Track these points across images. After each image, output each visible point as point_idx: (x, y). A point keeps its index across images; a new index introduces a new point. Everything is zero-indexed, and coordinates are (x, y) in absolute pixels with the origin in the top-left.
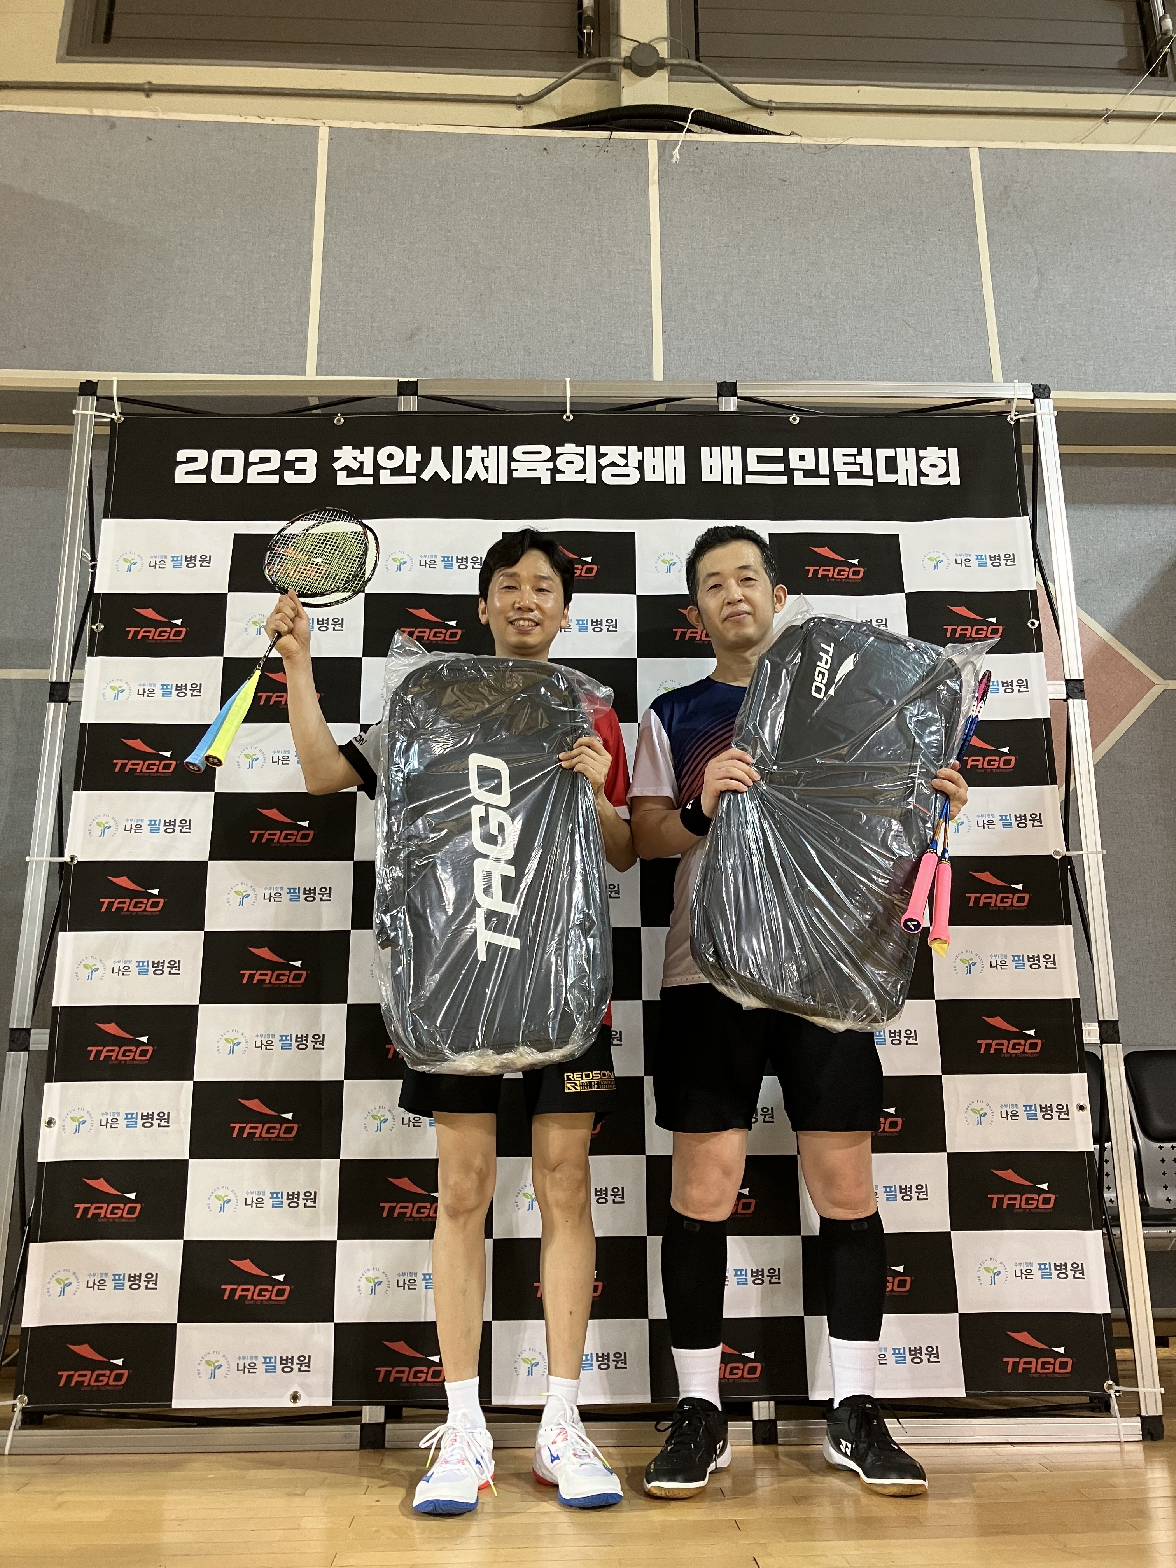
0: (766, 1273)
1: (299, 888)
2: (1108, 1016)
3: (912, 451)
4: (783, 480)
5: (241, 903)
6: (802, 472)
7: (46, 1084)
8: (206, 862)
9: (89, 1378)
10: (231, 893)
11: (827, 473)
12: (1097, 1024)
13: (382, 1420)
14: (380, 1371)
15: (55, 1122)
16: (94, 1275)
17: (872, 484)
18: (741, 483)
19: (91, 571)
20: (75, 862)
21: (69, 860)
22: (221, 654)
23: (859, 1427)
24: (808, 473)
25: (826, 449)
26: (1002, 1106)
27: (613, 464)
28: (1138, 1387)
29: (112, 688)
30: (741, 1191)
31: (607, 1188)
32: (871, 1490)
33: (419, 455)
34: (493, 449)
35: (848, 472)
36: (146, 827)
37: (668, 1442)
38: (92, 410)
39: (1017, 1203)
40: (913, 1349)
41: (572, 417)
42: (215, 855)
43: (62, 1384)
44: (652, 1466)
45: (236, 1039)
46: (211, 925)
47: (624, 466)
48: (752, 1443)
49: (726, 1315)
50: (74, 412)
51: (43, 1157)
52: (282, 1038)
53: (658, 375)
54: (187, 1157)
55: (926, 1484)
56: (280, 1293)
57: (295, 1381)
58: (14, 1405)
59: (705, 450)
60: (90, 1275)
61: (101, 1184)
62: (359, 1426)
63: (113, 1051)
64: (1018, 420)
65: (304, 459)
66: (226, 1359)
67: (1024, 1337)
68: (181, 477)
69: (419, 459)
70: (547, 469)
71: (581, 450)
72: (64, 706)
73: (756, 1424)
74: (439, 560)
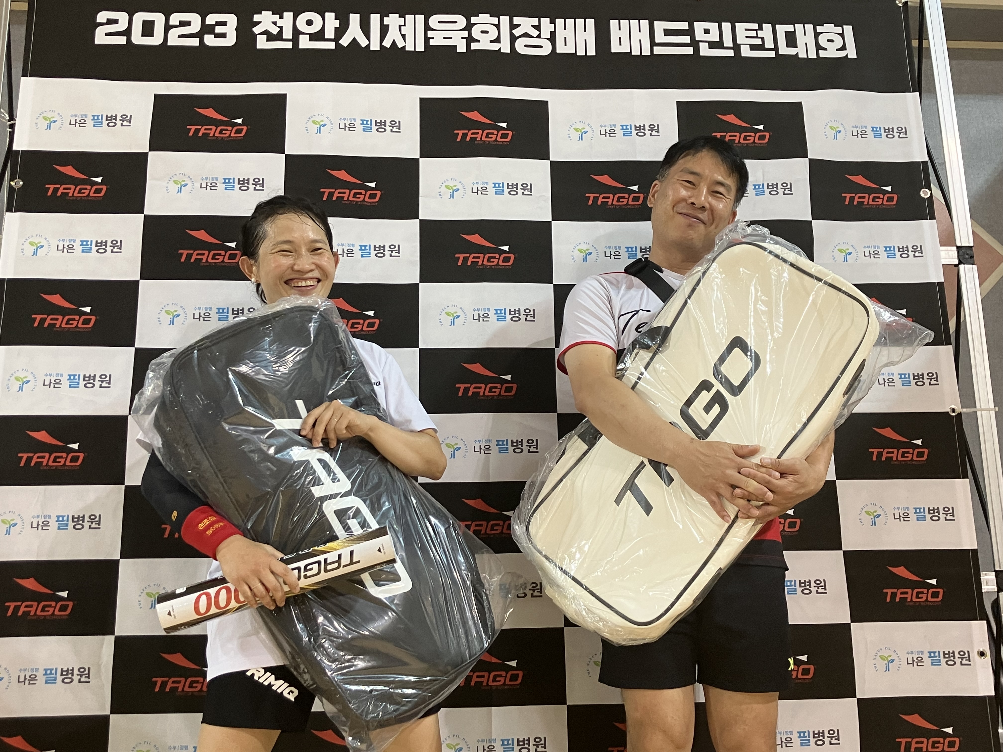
3: (810, 27)
4: (690, 51)
6: (707, 43)
8: (126, 417)
11: (731, 45)
22: (141, 211)
24: (712, 45)
26: (908, 653)
27: (526, 35)
29: (31, 244)
33: (338, 21)
34: (409, 18)
35: (750, 45)
39: (924, 746)
46: (130, 479)
47: (537, 37)
54: (108, 713)
59: (614, 23)
61: (17, 742)
63: (31, 606)
64: (906, 3)
65: (224, 24)
68: (100, 38)
69: (338, 25)
70: (462, 38)
71: (495, 20)
74: (358, 123)
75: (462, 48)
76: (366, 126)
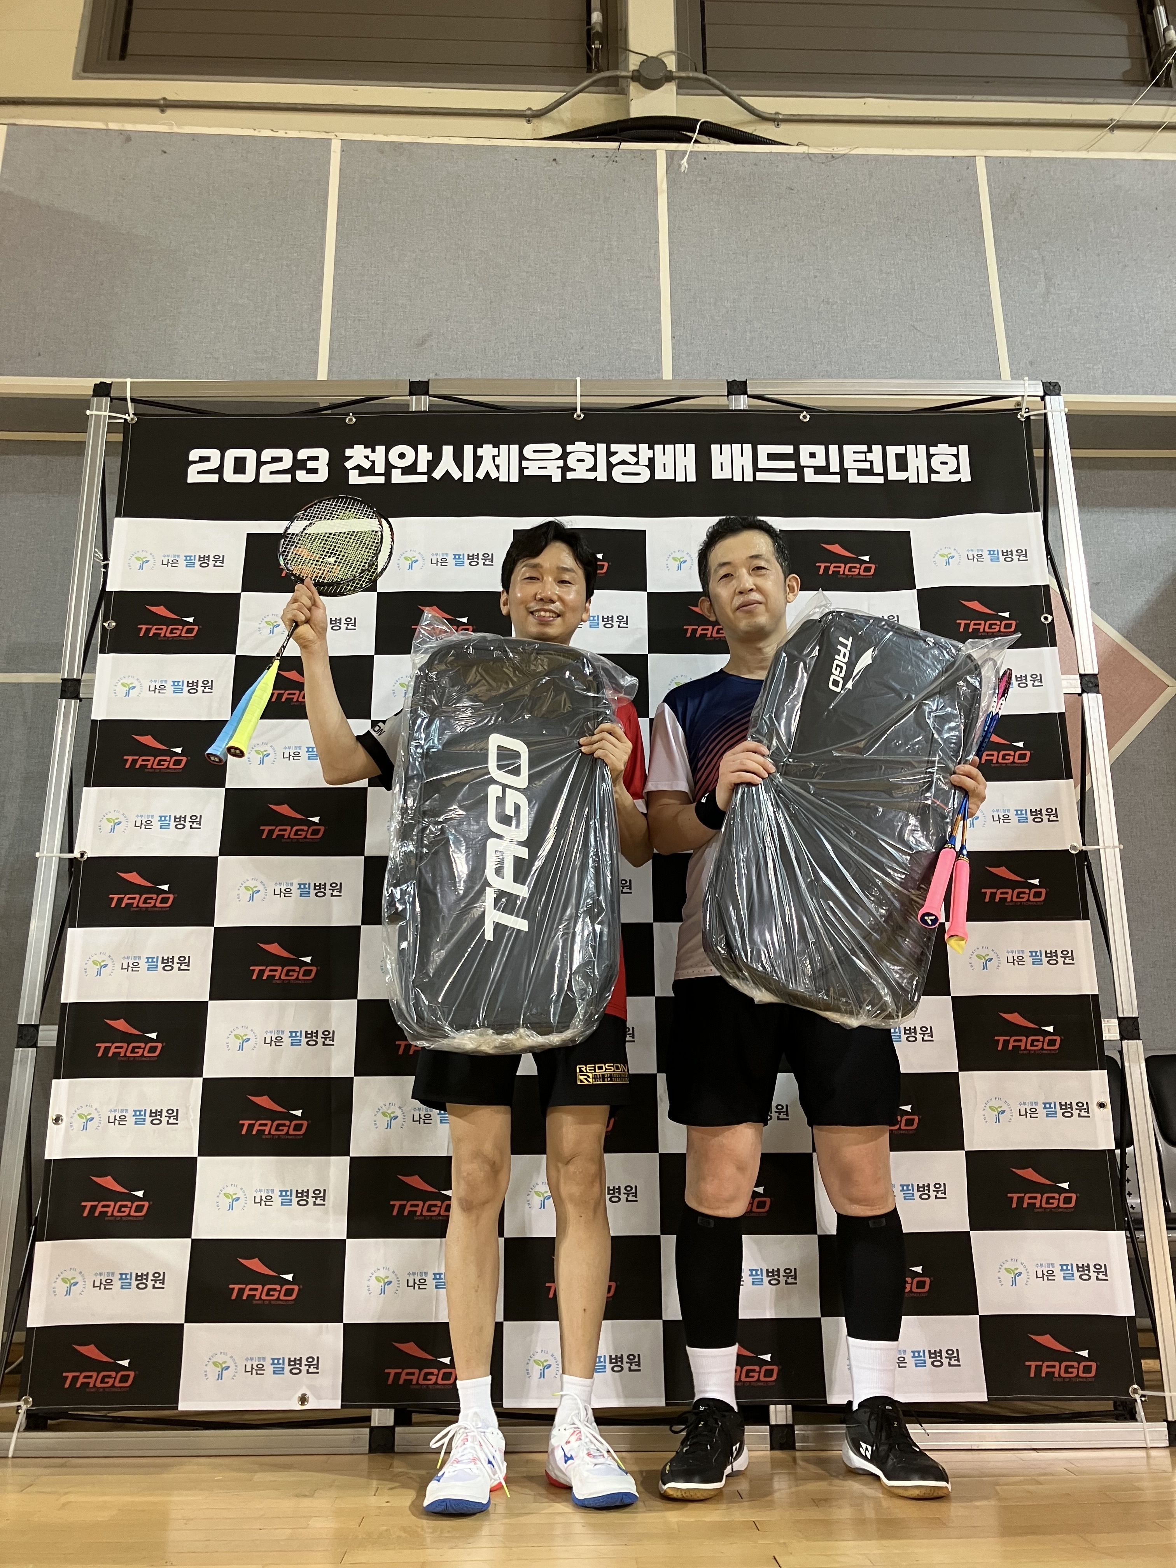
0: (782, 1273)
1: (309, 884)
2: (1127, 1012)
3: (922, 448)
4: (794, 477)
5: (252, 899)
6: (812, 469)
7: (54, 1081)
8: (217, 857)
9: (94, 1380)
10: (241, 889)
11: (838, 470)
12: (1116, 1020)
13: (391, 1423)
14: (389, 1373)
15: (62, 1120)
16: (101, 1274)
17: (883, 482)
18: (752, 480)
19: (103, 570)
20: (85, 857)
21: (79, 856)
22: (232, 651)
23: (879, 1429)
24: (818, 470)
25: (837, 446)
26: (1020, 1104)
27: (624, 462)
28: (1163, 1391)
29: (123, 685)
30: (757, 1189)
31: (619, 1187)
32: (892, 1493)
33: (431, 454)
34: (504, 448)
35: (858, 469)
36: (156, 824)
37: (683, 1443)
38: (105, 411)
39: (1038, 1202)
40: (933, 1351)
41: (582, 416)
42: (225, 851)
43: (67, 1386)
44: (668, 1467)
45: (246, 1035)
46: (220, 921)
47: (635, 464)
48: (769, 1448)
49: (741, 1316)
50: (88, 412)
51: (50, 1155)
52: (291, 1034)
53: (667, 374)
54: (195, 1154)
55: (949, 1486)
56: (289, 1292)
57: (303, 1383)
58: (19, 1407)
59: (715, 448)
60: (96, 1275)
61: (108, 1182)
62: (368, 1430)
63: (121, 1047)
64: (1028, 417)
65: (316, 459)
66: (234, 1360)
67: (1047, 1340)
68: (193, 476)
69: (431, 458)
70: (558, 467)
71: (591, 448)
72: (75, 703)
73: (772, 1428)
74: (450, 558)
75: (557, 478)
76: (459, 560)
